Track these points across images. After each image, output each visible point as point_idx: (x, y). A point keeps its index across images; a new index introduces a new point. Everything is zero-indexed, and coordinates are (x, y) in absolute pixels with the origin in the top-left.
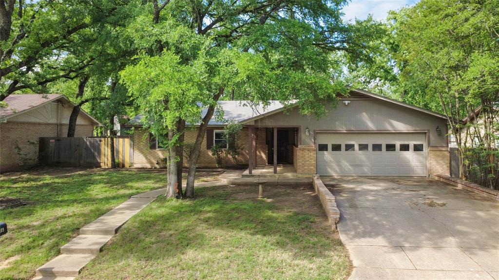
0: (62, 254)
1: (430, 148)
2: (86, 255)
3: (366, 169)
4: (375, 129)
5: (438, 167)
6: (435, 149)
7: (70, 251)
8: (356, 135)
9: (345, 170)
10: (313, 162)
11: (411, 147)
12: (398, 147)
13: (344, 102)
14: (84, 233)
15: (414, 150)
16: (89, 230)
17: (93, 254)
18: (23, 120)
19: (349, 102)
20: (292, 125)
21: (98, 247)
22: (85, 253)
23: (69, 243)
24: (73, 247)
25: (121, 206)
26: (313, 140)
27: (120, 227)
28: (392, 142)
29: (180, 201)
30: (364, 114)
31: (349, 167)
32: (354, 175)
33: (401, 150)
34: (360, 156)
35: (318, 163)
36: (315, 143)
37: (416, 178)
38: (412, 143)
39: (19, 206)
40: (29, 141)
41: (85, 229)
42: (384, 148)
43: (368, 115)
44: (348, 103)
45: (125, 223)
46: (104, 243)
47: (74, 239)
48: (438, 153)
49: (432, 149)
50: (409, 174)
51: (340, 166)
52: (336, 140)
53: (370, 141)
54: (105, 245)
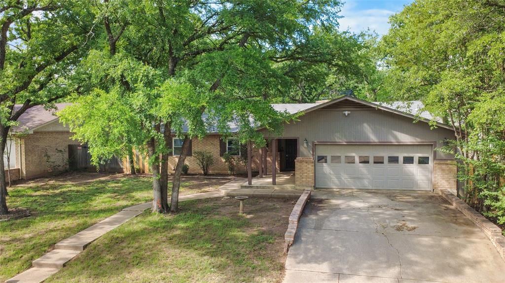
0: (33, 267)
1: (435, 162)
2: (52, 269)
3: (366, 182)
4: (376, 141)
5: (444, 181)
6: (441, 162)
7: (40, 265)
8: (357, 147)
9: (344, 183)
10: (311, 175)
11: (416, 160)
12: (401, 160)
13: (345, 112)
14: (59, 248)
15: (419, 163)
16: (62, 246)
17: (58, 268)
18: (51, 129)
19: (349, 112)
20: (290, 136)
21: (62, 262)
22: (52, 268)
23: (42, 257)
24: (43, 262)
25: (107, 220)
26: (311, 152)
27: (90, 243)
28: (395, 155)
29: (162, 215)
30: (365, 125)
31: (349, 180)
32: (353, 188)
33: (404, 162)
34: (361, 168)
35: (317, 175)
36: (313, 155)
37: (419, 192)
38: (417, 156)
39: (22, 217)
40: (57, 149)
41: (59, 244)
42: (386, 160)
43: (370, 126)
44: (348, 114)
45: (97, 239)
46: (69, 259)
47: (48, 253)
48: (444, 167)
49: (438, 162)
50: (413, 188)
51: (339, 178)
52: (337, 152)
53: (371, 153)
54: (69, 261)
